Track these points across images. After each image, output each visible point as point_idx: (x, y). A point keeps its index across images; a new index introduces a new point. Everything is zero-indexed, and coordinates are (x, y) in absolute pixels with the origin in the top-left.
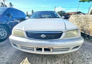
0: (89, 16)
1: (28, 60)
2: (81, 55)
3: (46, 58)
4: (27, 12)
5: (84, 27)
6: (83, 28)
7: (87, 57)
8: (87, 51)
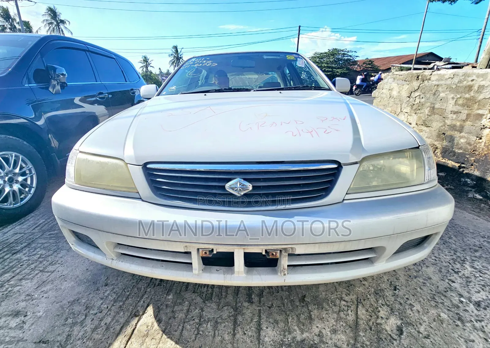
0: (478, 76)
1: (159, 321)
2: (443, 285)
3: (255, 308)
4: (146, 60)
5: (457, 134)
6: (451, 139)
7: (476, 297)
8: (476, 264)
